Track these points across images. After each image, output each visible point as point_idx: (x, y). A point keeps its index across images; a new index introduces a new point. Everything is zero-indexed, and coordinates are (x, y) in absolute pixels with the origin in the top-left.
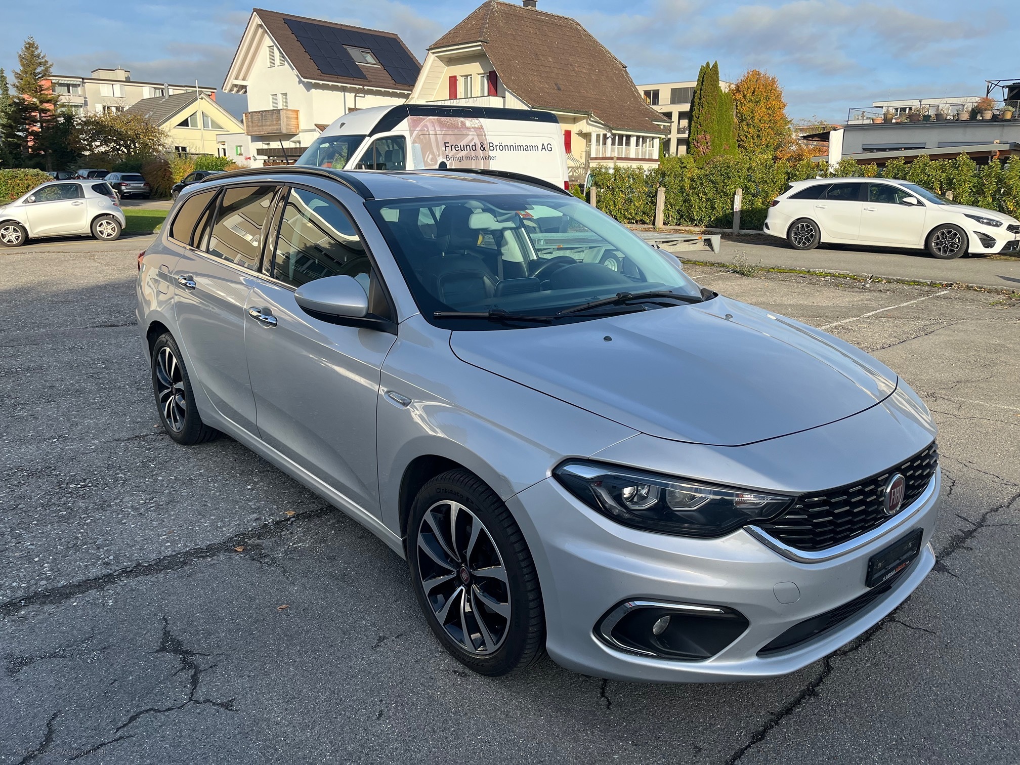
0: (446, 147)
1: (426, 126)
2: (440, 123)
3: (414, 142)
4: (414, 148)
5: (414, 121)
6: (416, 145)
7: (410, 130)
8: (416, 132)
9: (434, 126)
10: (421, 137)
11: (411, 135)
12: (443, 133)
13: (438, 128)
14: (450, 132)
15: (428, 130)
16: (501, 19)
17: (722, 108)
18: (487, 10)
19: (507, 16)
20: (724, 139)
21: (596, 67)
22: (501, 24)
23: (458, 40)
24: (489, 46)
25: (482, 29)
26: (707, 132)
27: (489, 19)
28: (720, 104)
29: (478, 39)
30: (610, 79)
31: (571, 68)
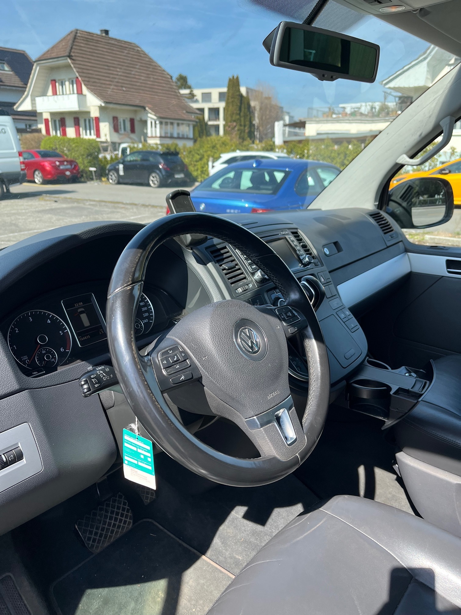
16: (82, 41)
17: (243, 106)
18: (72, 36)
19: (87, 40)
20: (245, 126)
21: (151, 76)
22: (82, 45)
23: (53, 55)
24: (73, 60)
25: (69, 48)
26: (234, 121)
27: (74, 42)
28: (241, 103)
29: (65, 55)
30: (161, 85)
31: (133, 76)
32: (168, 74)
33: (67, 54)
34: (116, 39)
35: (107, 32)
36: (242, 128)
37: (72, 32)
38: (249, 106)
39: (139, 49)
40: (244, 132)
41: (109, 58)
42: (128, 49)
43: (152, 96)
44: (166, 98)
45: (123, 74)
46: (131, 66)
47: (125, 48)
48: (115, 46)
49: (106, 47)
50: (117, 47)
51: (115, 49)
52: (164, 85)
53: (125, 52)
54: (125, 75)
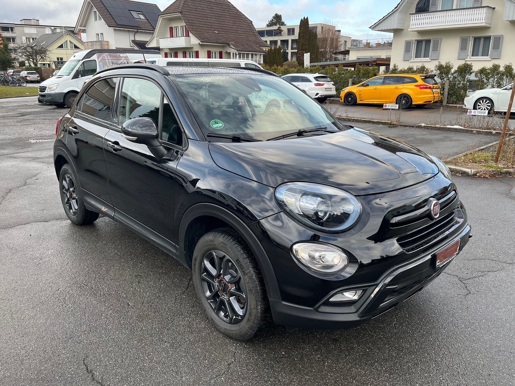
0: (113, 63)
1: (104, 56)
2: (110, 55)
3: (99, 62)
4: (99, 64)
5: (99, 55)
6: (100, 63)
7: (98, 58)
8: (100, 59)
9: (107, 56)
10: (102, 60)
11: (98, 60)
12: (111, 59)
13: (109, 57)
14: (114, 59)
15: (105, 58)
16: (190, 1)
21: (237, 22)
22: (190, 4)
23: (171, 11)
24: (183, 14)
25: (181, 6)
27: (184, 2)
29: (178, 11)
30: (243, 28)
31: (224, 23)
39: (230, 4)
41: (208, 11)
42: (222, 5)
43: (236, 36)
44: (246, 37)
45: (216, 22)
46: (223, 16)
47: (220, 4)
48: (213, 3)
49: (206, 4)
50: (215, 3)
51: (213, 5)
52: (246, 28)
53: (220, 6)
54: (219, 22)
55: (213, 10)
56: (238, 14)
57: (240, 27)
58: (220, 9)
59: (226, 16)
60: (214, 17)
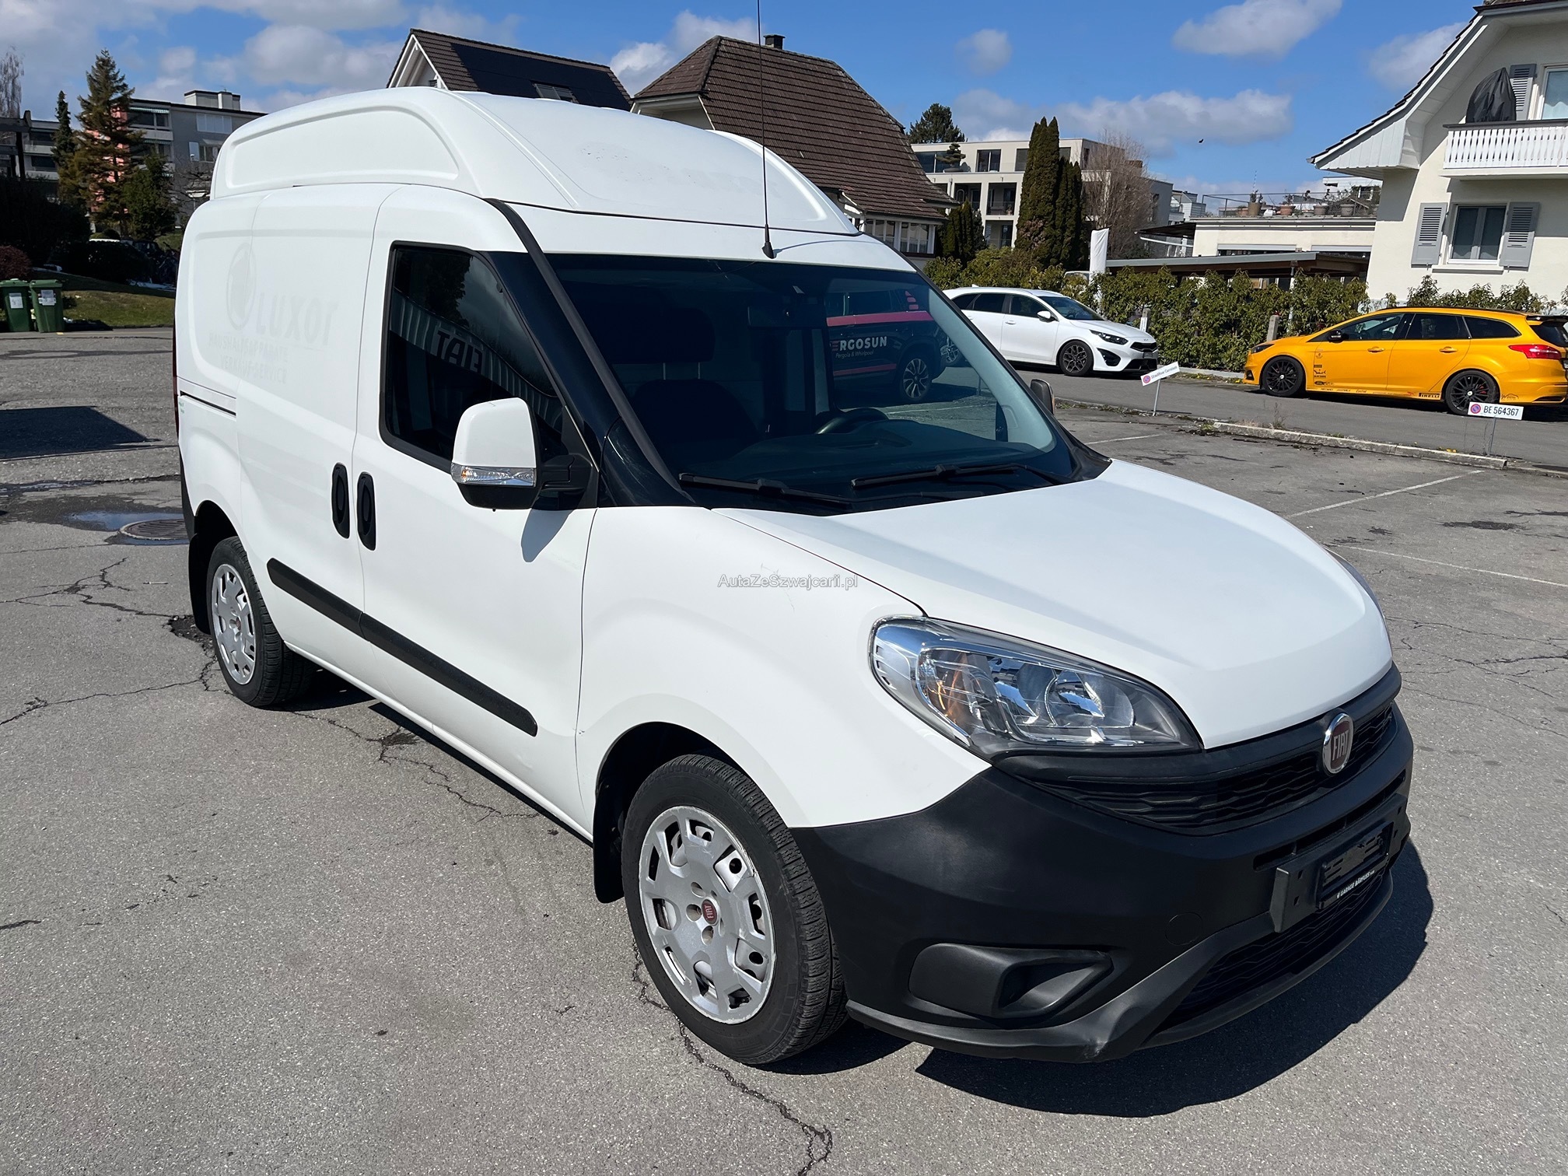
16: (729, 62)
17: (1063, 185)
18: (711, 50)
19: (738, 58)
20: (1064, 229)
21: (859, 128)
22: (729, 69)
23: (671, 89)
24: (709, 99)
25: (702, 76)
26: (1040, 217)
27: (713, 63)
28: (1059, 179)
29: (695, 89)
30: (878, 144)
31: (822, 128)
32: (896, 123)
33: (698, 88)
34: (795, 55)
35: (778, 40)
36: (1058, 232)
37: (710, 42)
38: (1078, 182)
39: (840, 73)
40: (1062, 241)
41: (779, 93)
42: (818, 74)
43: (857, 168)
44: (885, 172)
45: (802, 125)
46: (823, 108)
47: (813, 73)
48: (793, 69)
49: (775, 71)
50: (797, 70)
51: (792, 75)
52: (885, 145)
53: (812, 79)
54: (807, 126)
55: (791, 88)
56: (864, 102)
57: (868, 143)
58: (813, 86)
59: (829, 109)
60: (798, 110)
